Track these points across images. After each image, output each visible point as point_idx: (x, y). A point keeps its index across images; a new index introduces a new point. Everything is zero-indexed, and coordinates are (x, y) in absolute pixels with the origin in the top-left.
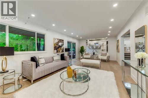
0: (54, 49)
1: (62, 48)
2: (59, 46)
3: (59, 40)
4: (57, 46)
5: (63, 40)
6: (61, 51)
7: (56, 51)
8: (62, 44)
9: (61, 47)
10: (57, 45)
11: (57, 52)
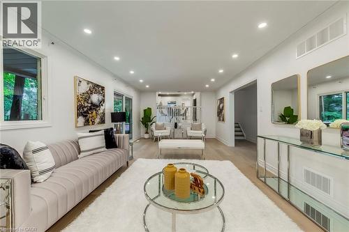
0: (78, 115)
1: (102, 111)
2: (92, 103)
3: (90, 85)
4: (86, 104)
5: (103, 88)
6: (97, 120)
7: (81, 120)
8: (100, 99)
9: (97, 106)
10: (86, 100)
11: (87, 123)
